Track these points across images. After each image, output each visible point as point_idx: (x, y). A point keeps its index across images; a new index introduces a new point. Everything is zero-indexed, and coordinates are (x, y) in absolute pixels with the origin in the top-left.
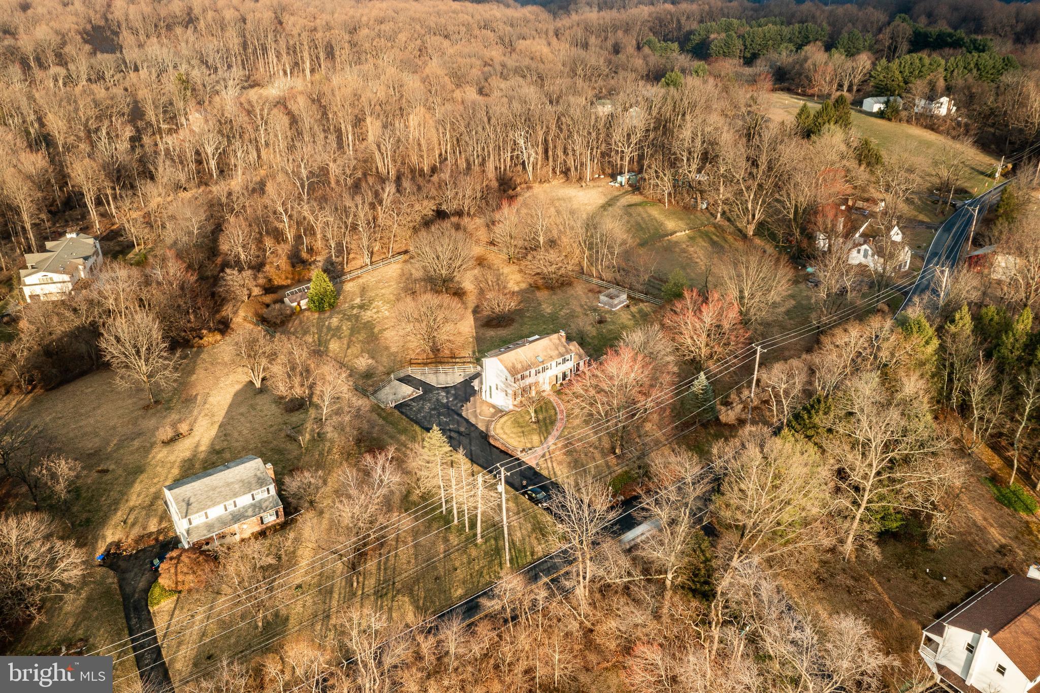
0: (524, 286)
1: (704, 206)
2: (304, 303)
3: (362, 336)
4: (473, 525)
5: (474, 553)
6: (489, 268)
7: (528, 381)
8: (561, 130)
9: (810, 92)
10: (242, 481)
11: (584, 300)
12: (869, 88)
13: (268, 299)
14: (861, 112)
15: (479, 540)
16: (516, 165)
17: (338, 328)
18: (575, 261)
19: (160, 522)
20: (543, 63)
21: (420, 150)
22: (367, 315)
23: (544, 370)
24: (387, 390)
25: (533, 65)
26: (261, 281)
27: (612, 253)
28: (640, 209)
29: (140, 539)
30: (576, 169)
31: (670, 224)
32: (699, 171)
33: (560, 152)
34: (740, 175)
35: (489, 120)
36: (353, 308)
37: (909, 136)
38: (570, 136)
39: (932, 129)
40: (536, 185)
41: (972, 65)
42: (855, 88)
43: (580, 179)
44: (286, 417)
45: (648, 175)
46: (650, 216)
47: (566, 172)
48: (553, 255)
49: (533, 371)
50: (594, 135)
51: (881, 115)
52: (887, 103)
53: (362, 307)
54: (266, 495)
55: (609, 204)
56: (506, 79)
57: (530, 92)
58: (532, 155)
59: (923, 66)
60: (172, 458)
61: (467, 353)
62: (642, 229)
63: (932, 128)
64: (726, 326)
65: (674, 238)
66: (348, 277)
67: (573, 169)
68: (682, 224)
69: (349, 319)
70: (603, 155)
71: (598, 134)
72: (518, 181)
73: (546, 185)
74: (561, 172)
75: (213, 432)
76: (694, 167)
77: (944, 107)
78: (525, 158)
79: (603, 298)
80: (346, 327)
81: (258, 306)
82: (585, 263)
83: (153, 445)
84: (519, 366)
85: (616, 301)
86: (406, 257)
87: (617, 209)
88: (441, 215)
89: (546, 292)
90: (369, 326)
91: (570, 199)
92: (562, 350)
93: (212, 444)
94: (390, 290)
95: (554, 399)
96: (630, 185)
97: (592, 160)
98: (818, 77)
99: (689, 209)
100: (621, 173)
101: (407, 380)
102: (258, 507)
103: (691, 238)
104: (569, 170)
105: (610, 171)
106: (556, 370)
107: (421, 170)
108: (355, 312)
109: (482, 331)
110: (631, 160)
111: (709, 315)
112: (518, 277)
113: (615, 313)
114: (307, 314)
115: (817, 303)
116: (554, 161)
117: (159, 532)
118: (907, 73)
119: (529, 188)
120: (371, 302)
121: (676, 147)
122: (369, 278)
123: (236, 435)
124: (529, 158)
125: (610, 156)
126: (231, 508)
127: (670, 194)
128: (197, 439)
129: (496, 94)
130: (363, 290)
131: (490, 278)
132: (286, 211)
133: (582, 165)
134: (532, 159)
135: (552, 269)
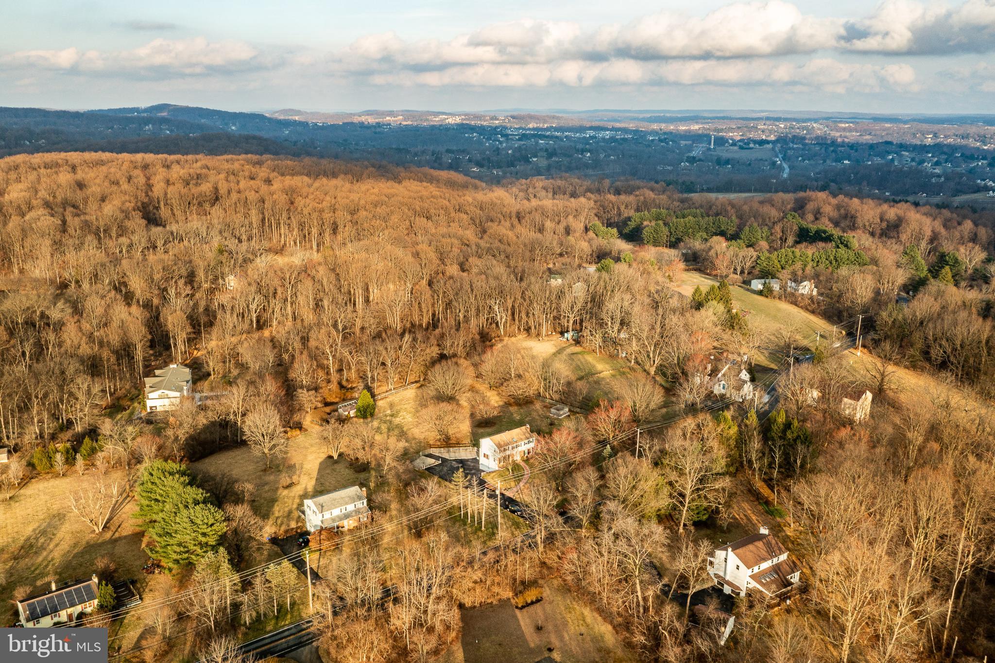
0: (501, 403)
1: (624, 355)
2: (352, 413)
3: (396, 432)
4: (480, 523)
5: (480, 534)
6: (477, 392)
7: (508, 453)
8: (525, 300)
9: (714, 273)
10: (349, 497)
11: (541, 412)
12: (756, 272)
13: (328, 409)
14: (748, 290)
15: (483, 529)
16: (491, 324)
17: (379, 428)
18: (535, 388)
19: (297, 522)
20: (509, 245)
21: (421, 310)
22: (397, 421)
23: (517, 447)
24: (418, 461)
25: (502, 247)
26: (319, 399)
27: (559, 383)
28: (580, 356)
29: (286, 531)
30: (535, 327)
31: (600, 367)
32: (619, 331)
33: (523, 315)
34: (644, 335)
35: (472, 290)
36: (386, 416)
37: (779, 310)
38: (531, 302)
39: (796, 305)
40: (506, 339)
41: (832, 258)
42: (746, 272)
43: (538, 335)
44: (357, 475)
45: (586, 333)
46: (586, 361)
47: (528, 330)
48: (520, 384)
49: (510, 447)
50: (548, 304)
51: (760, 293)
52: (764, 284)
53: (392, 416)
54: (361, 506)
55: (560, 351)
56: (480, 257)
57: (500, 269)
58: (502, 317)
59: (795, 257)
60: (292, 494)
61: (467, 441)
62: (580, 369)
63: (795, 303)
64: (623, 419)
65: (602, 375)
66: (379, 397)
67: (533, 328)
68: (607, 367)
69: (385, 422)
70: (555, 318)
71: (551, 303)
72: (493, 335)
73: (513, 339)
74: (524, 329)
75: (313, 482)
76: (616, 329)
77: (807, 288)
78: (499, 319)
79: (553, 410)
80: (384, 427)
81: (322, 414)
82: (542, 390)
83: (277, 489)
84: (502, 443)
85: (561, 412)
86: (418, 385)
87: (564, 356)
88: (442, 357)
89: (516, 408)
90: (399, 427)
91: (531, 349)
92: (528, 435)
93: (315, 488)
94: (410, 406)
95: (522, 464)
96: (574, 340)
97: (547, 321)
98: (717, 262)
99: (613, 357)
100: (567, 331)
101: (430, 456)
102: (358, 511)
103: (613, 376)
104: (530, 328)
105: (560, 330)
106: (524, 447)
107: (421, 325)
108: (388, 418)
109: (475, 429)
110: (575, 322)
111: (613, 414)
112: (497, 398)
113: (561, 420)
114: (355, 419)
115: (679, 411)
116: (520, 321)
117: (298, 528)
118: (783, 262)
119: (501, 340)
120: (398, 412)
121: (604, 315)
122: (395, 398)
123: (328, 484)
124: (501, 319)
125: (560, 319)
126: (344, 511)
127: (600, 347)
128: (304, 486)
129: (475, 270)
130: (391, 406)
131: (478, 399)
132: (331, 352)
133: (539, 325)
134: (504, 320)
135: (520, 392)
